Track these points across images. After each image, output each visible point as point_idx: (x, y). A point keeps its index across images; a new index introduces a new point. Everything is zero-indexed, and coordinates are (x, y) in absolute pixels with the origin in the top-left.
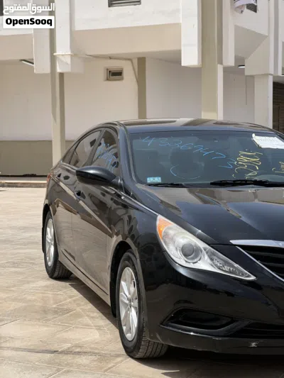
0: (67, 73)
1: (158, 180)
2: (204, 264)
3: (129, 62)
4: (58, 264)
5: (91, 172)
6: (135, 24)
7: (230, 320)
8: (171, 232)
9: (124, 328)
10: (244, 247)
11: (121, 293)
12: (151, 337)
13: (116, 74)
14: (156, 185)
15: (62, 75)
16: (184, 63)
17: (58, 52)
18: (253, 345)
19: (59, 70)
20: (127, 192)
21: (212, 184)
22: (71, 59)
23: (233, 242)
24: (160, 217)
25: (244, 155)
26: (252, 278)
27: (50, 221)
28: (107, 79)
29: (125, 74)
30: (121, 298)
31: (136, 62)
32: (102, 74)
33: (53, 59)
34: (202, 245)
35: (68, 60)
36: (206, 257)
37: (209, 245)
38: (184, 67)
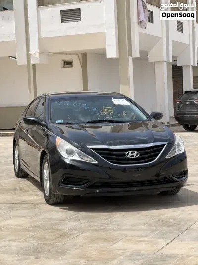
0: (37, 64)
1: (61, 121)
2: (76, 157)
3: (77, 56)
4: (21, 170)
5: (32, 119)
6: (79, 33)
7: (87, 181)
8: (62, 143)
9: (45, 191)
10: (93, 149)
11: (44, 176)
12: (55, 192)
13: (68, 64)
14: (60, 124)
15: (34, 65)
16: (108, 56)
17: (32, 51)
18: (97, 191)
19: (32, 62)
20: (46, 127)
21: (87, 122)
22: (40, 55)
23: (88, 147)
24: (58, 137)
25: (106, 109)
26: (96, 162)
27: (17, 147)
28: (63, 67)
29: (74, 63)
30: (44, 178)
31: (80, 55)
32: (60, 64)
33: (28, 55)
34: (74, 148)
35: (38, 56)
36: (77, 154)
37: (78, 148)
38: (108, 58)
